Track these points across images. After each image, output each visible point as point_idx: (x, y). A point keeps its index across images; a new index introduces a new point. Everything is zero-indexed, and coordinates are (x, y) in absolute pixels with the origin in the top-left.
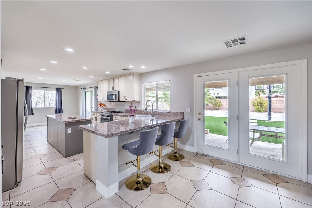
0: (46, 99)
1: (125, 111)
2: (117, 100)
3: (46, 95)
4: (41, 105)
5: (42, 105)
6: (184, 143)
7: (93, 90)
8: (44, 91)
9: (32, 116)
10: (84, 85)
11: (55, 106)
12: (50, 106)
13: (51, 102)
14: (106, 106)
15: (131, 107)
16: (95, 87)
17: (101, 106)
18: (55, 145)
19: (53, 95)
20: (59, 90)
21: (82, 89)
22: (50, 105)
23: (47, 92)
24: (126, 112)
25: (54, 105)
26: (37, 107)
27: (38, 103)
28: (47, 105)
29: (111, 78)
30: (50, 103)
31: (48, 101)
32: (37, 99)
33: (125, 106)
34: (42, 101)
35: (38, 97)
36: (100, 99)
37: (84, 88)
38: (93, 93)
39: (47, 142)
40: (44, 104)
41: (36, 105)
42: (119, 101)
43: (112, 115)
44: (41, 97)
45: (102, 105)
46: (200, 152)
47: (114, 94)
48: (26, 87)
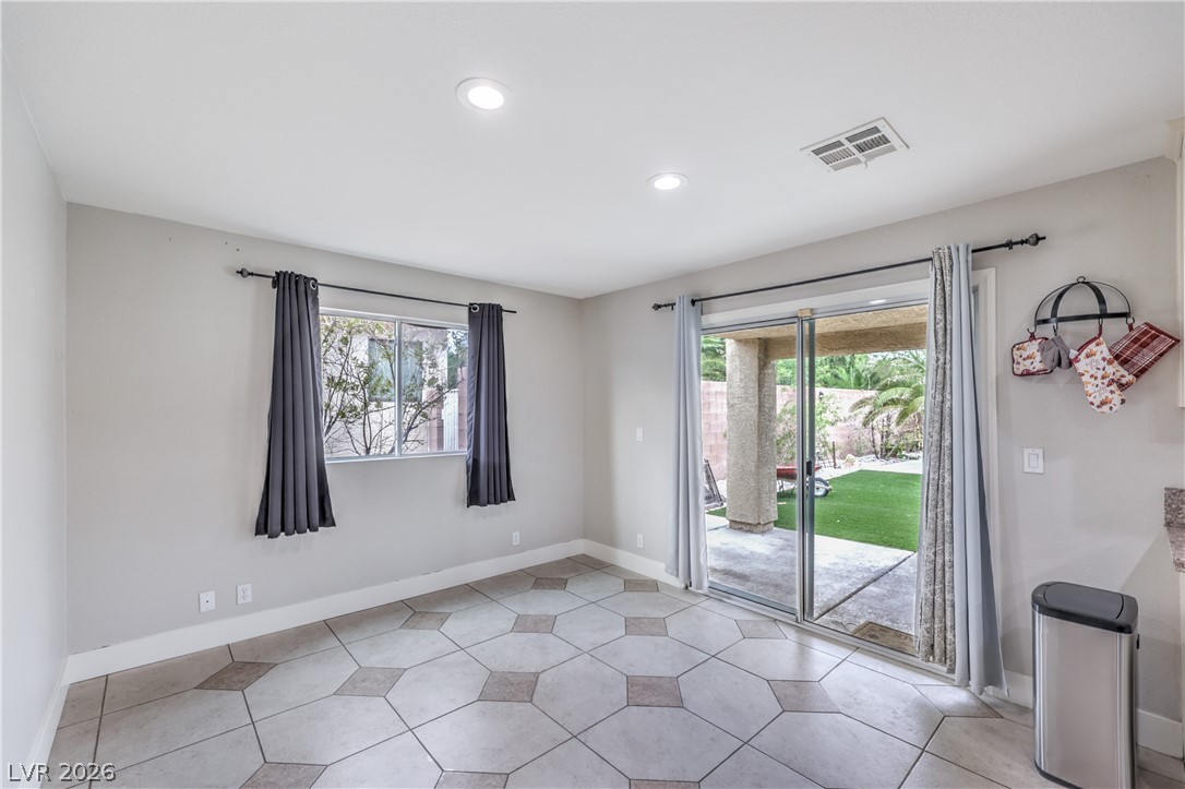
9: (320, 533)
48: (275, 283)
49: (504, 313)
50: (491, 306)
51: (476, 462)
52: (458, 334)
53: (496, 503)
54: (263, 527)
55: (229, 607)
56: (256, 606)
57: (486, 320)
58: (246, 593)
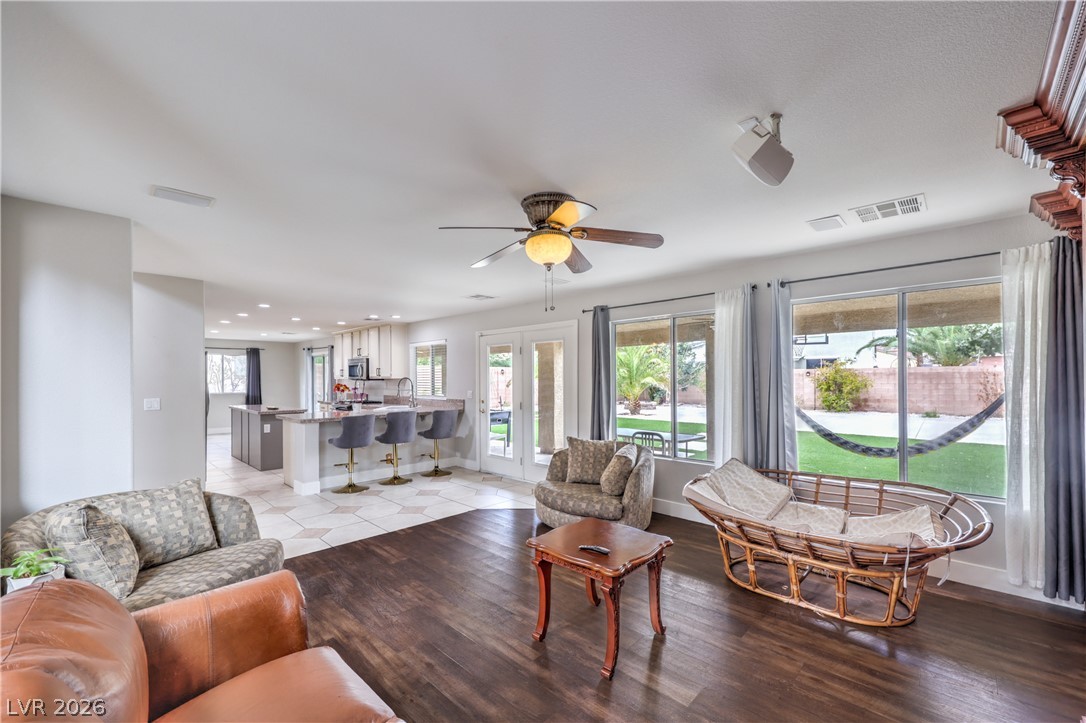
0: (225, 375)
1: (382, 400)
2: (364, 377)
3: (226, 363)
4: (214, 389)
5: (217, 388)
6: (464, 456)
7: (326, 352)
8: (220, 356)
10: (310, 341)
11: (245, 391)
12: (233, 392)
13: (236, 383)
15: (355, 388)
16: (329, 348)
17: (339, 389)
18: (245, 459)
19: (239, 364)
20: (254, 354)
21: (305, 349)
22: (234, 389)
23: (228, 357)
24: (385, 403)
25: (242, 388)
28: (228, 389)
29: (357, 331)
30: (232, 384)
31: (229, 378)
33: (383, 389)
34: (215, 378)
36: (337, 375)
37: (309, 347)
38: (327, 359)
39: (230, 457)
40: (221, 386)
42: (368, 378)
45: (342, 388)
46: (484, 469)
47: (361, 364)
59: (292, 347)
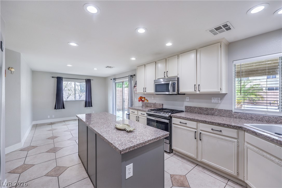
0: (76, 92)
1: (184, 110)
2: (176, 92)
3: (76, 87)
4: (71, 98)
5: (73, 97)
7: (126, 79)
8: (74, 83)
9: (63, 109)
10: (115, 75)
11: (85, 99)
12: (80, 99)
13: (81, 95)
14: (148, 101)
16: (130, 76)
19: (82, 86)
21: (111, 79)
23: (77, 83)
24: (187, 111)
25: (83, 98)
26: (68, 99)
27: (69, 96)
28: (78, 98)
29: (161, 60)
30: (79, 96)
31: (78, 93)
32: (68, 91)
33: (183, 101)
34: (72, 93)
35: (69, 89)
37: (114, 78)
40: (74, 96)
41: (68, 98)
42: (178, 93)
43: (171, 117)
44: (72, 90)
47: (170, 82)
48: (57, 78)
49: (91, 80)
50: (89, 79)
51: (86, 101)
52: (84, 84)
53: (89, 107)
54: (55, 108)
55: (51, 118)
56: (55, 118)
57: (88, 81)
58: (53, 116)
59: (104, 79)
